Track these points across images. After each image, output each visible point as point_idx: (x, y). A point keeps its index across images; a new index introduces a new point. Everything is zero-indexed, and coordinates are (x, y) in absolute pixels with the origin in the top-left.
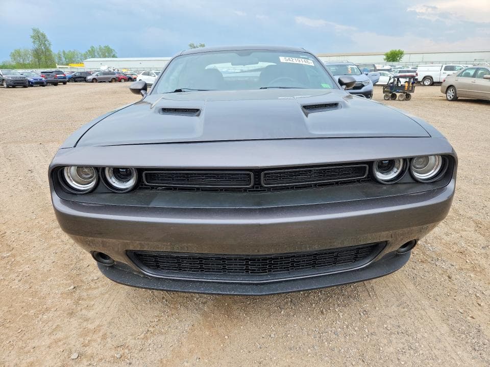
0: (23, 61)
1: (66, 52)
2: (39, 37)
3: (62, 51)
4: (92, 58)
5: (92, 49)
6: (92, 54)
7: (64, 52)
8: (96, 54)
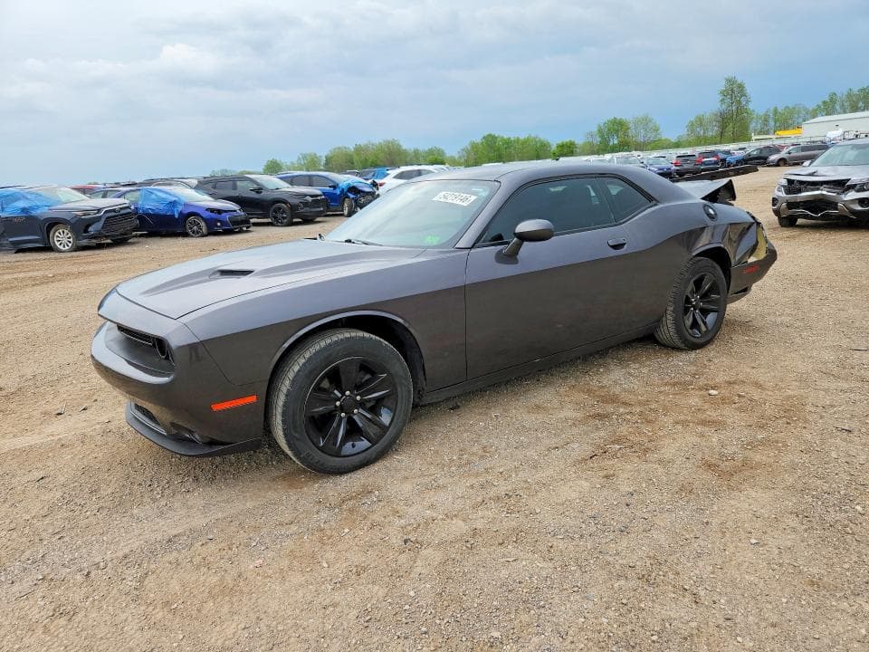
0: (704, 133)
1: (779, 110)
2: (734, 91)
3: (772, 109)
4: (826, 115)
5: (831, 100)
6: (829, 107)
7: (776, 111)
8: (838, 107)
